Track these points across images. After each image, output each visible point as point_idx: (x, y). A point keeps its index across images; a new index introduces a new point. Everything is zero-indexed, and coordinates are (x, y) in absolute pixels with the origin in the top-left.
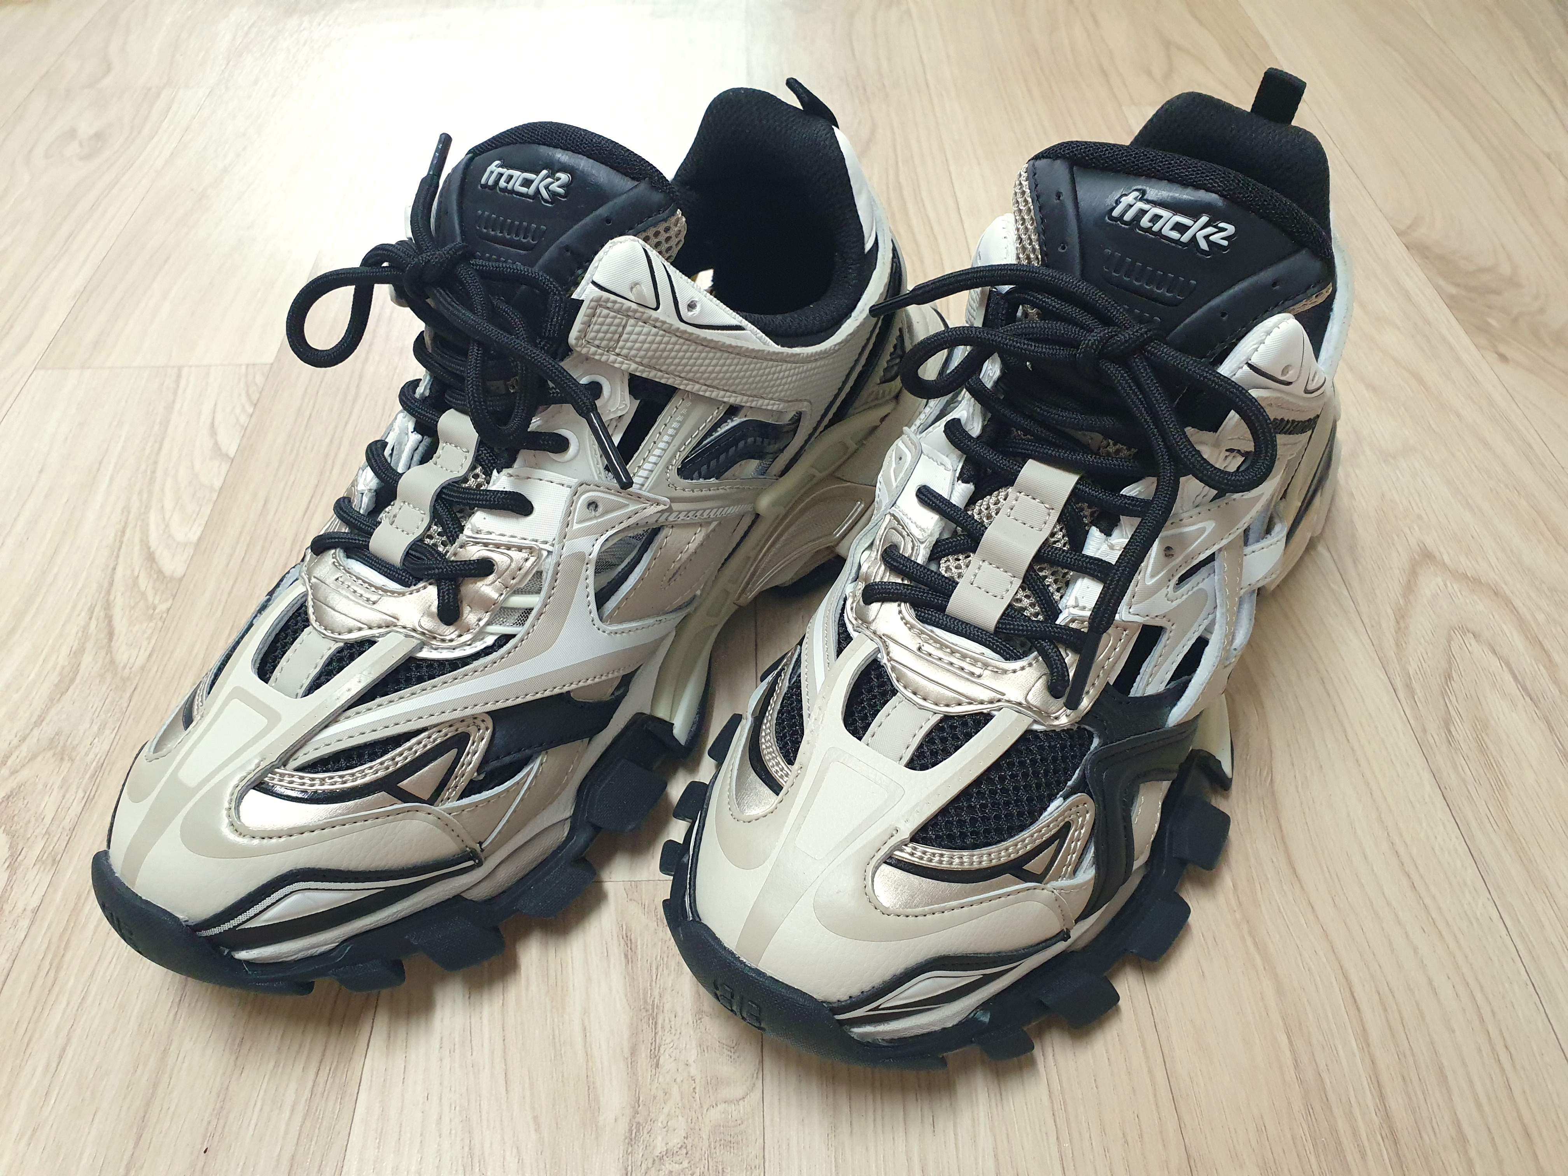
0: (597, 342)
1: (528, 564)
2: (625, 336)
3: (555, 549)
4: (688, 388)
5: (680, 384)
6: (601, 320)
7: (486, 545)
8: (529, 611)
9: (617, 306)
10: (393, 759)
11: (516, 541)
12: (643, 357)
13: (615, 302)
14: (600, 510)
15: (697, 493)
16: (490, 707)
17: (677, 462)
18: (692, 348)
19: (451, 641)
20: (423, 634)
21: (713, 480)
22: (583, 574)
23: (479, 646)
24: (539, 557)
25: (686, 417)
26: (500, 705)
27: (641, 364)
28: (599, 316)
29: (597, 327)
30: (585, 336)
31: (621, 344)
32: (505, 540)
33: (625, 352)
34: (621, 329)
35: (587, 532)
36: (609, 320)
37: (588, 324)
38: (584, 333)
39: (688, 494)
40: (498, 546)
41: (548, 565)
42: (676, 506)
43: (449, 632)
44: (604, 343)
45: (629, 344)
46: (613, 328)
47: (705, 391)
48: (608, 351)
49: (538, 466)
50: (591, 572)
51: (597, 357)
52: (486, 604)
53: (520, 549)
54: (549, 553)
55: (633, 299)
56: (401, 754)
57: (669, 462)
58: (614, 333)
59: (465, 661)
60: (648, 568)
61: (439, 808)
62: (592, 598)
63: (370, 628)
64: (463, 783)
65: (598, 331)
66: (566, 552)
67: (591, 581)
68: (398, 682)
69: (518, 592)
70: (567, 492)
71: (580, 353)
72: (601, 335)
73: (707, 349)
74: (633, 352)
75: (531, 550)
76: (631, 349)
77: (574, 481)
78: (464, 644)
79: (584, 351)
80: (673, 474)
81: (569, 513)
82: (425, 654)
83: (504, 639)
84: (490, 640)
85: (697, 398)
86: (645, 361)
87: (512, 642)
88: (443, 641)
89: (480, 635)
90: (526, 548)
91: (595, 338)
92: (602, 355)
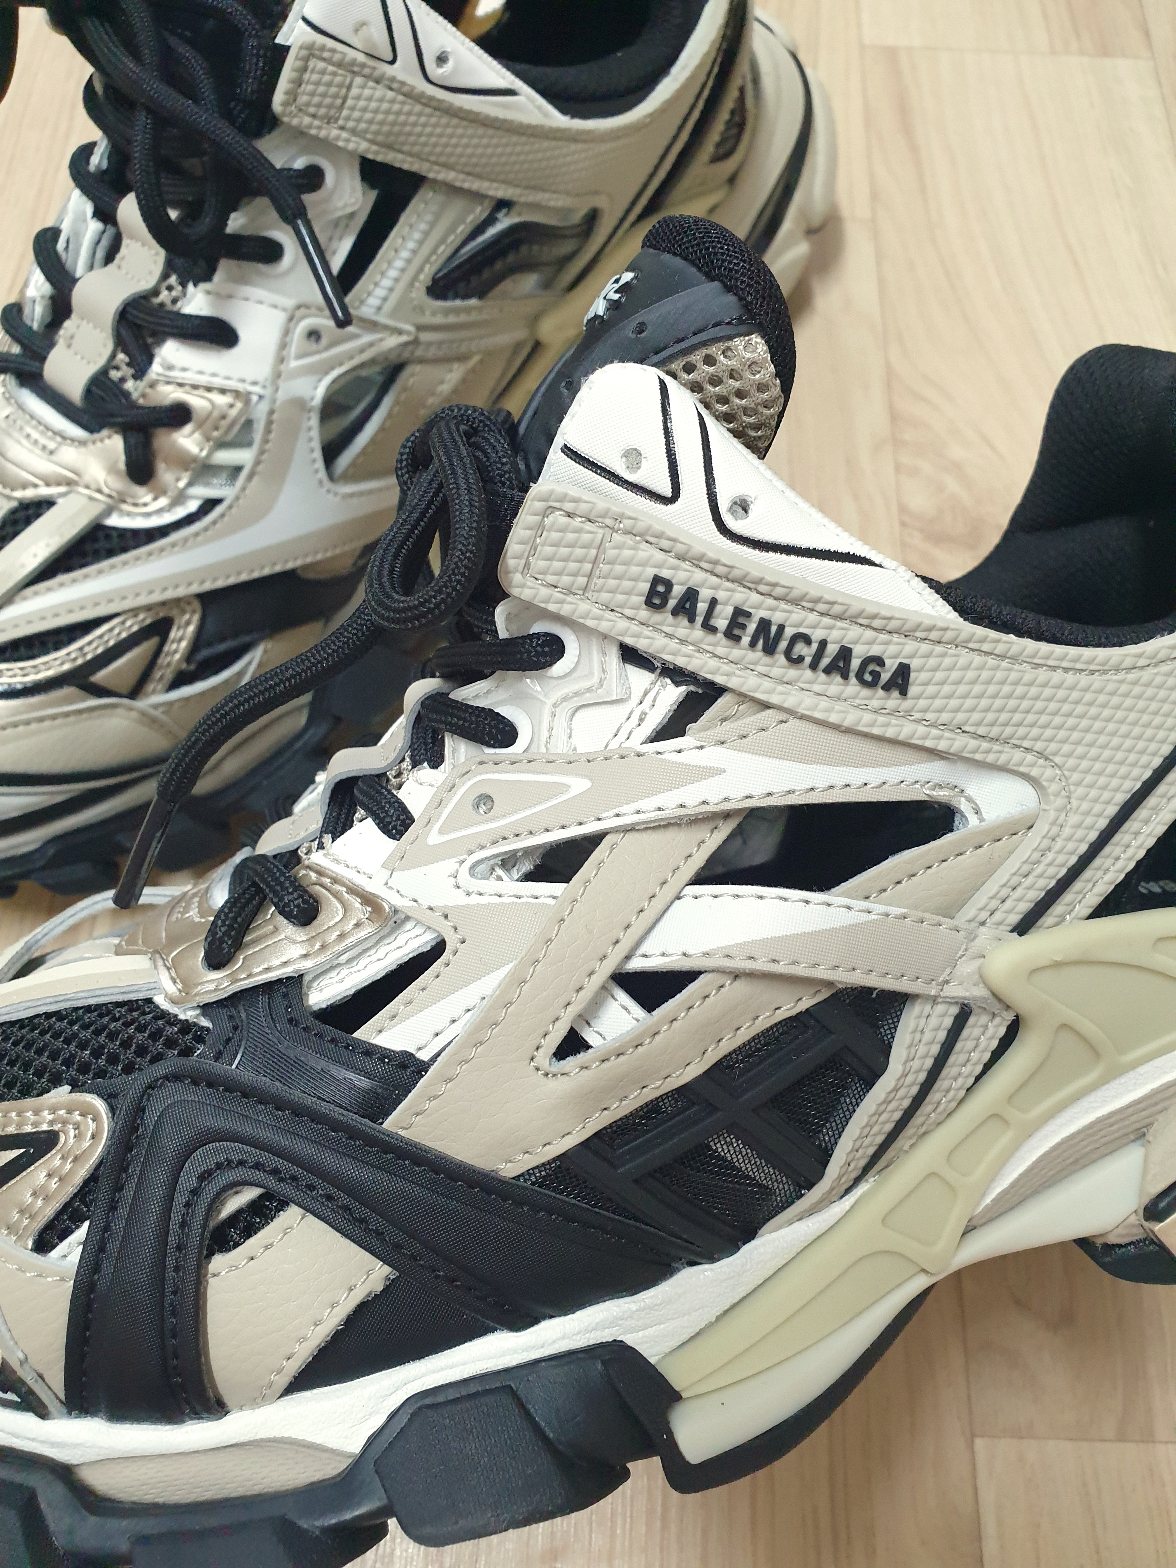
0: (312, 110)
1: (234, 412)
2: (350, 102)
3: (267, 393)
4: (441, 177)
5: (430, 170)
6: (315, 77)
7: (181, 385)
8: (238, 469)
9: (337, 57)
10: (81, 649)
11: (218, 382)
12: (377, 133)
13: (333, 51)
14: (324, 341)
15: (452, 319)
16: (196, 589)
17: (425, 277)
18: (444, 120)
19: (145, 505)
20: (110, 496)
21: (473, 302)
22: (305, 424)
23: (180, 513)
24: (247, 402)
25: (438, 216)
26: (208, 586)
27: (372, 142)
28: (312, 71)
29: (310, 87)
30: (295, 100)
31: (345, 113)
32: (203, 380)
33: (351, 124)
34: (344, 91)
35: (309, 370)
36: (327, 78)
37: (298, 82)
38: (292, 95)
39: (439, 320)
40: (195, 387)
41: (260, 412)
42: (425, 337)
43: (144, 495)
44: (322, 111)
45: (356, 114)
46: (333, 90)
47: (464, 181)
48: (328, 123)
49: (243, 280)
50: (314, 421)
51: (313, 132)
52: (185, 462)
53: (223, 391)
54: (261, 397)
55: (358, 46)
56: (90, 643)
57: (415, 278)
58: (336, 96)
59: (163, 532)
60: (390, 416)
61: (143, 703)
62: (318, 455)
63: (48, 484)
64: (169, 675)
65: (313, 94)
66: (281, 396)
67: (315, 433)
68: (84, 555)
69: (222, 445)
70: (280, 317)
71: (289, 127)
72: (316, 99)
73: (465, 123)
74: (363, 126)
75: (237, 394)
76: (359, 120)
77: (289, 302)
78: (160, 511)
79: (295, 122)
80: (419, 293)
81: (283, 345)
82: (114, 521)
83: (210, 505)
84: (192, 506)
85: (453, 190)
86: (380, 138)
87: (218, 510)
88: (136, 505)
89: (180, 498)
90: (231, 391)
91: (308, 104)
92: (320, 128)
